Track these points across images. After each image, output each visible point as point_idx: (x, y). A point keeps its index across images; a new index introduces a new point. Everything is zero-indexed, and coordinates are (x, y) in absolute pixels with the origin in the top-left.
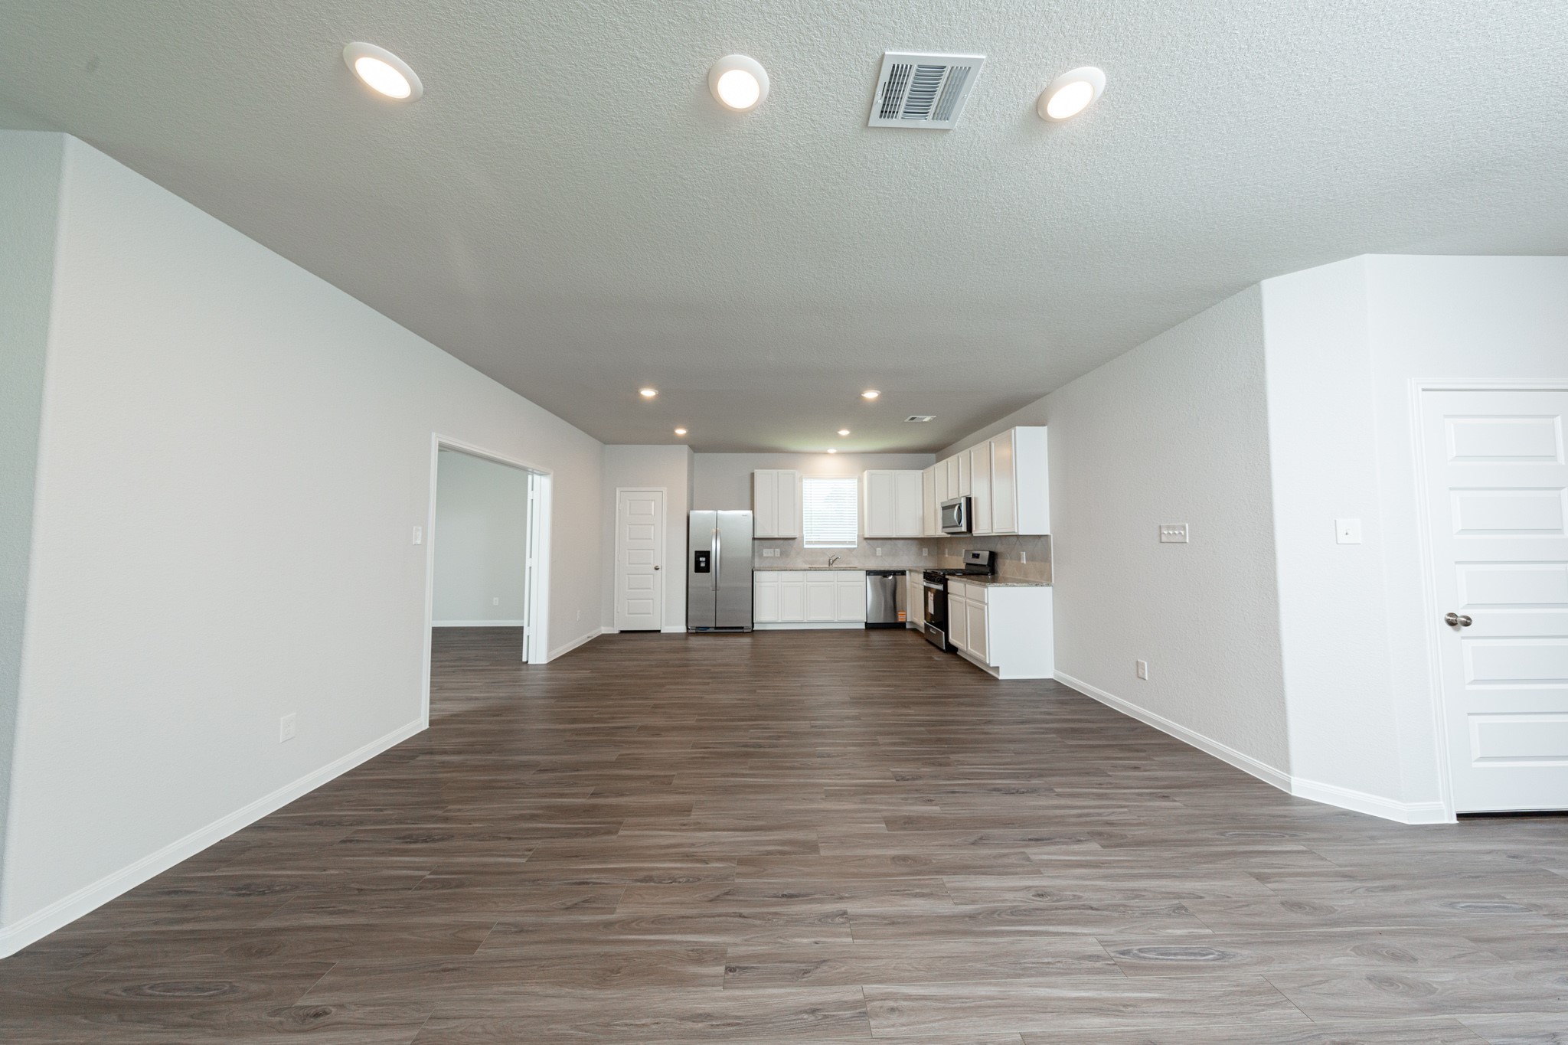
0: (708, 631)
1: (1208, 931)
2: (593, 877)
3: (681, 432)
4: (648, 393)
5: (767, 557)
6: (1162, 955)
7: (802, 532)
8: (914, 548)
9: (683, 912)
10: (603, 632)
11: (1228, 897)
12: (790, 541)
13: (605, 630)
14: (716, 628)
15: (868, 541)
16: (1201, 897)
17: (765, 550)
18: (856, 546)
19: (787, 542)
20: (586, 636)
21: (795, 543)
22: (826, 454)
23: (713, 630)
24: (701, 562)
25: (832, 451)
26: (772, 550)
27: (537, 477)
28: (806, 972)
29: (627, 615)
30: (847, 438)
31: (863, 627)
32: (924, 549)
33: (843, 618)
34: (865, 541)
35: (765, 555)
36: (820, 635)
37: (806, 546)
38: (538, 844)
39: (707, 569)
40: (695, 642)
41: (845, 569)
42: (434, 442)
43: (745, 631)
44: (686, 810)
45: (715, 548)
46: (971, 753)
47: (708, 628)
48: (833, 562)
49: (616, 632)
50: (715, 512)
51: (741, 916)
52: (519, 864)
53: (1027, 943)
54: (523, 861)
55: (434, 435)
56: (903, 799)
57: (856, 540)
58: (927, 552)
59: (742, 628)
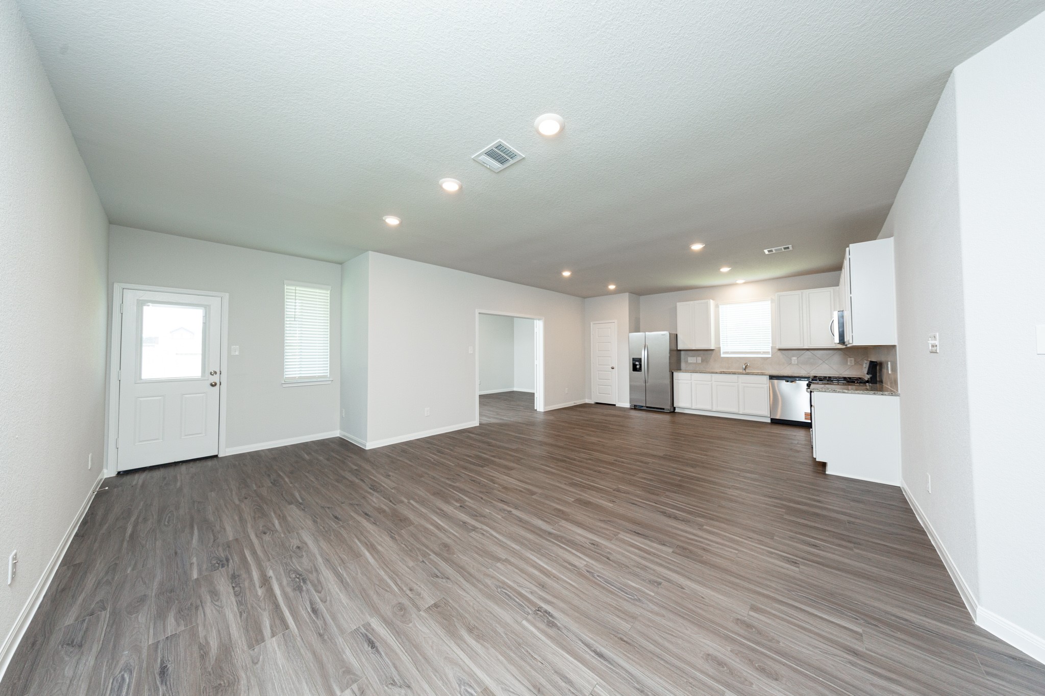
0: (642, 408)
1: (653, 594)
2: (463, 475)
3: (612, 287)
4: (566, 274)
5: (691, 363)
6: (605, 582)
7: (720, 345)
8: (837, 358)
9: (470, 491)
10: (587, 402)
11: (703, 598)
12: (710, 352)
13: (587, 401)
14: (647, 407)
15: (783, 352)
16: (684, 589)
17: (689, 358)
18: (770, 356)
19: (706, 353)
20: (574, 402)
21: (714, 353)
22: (736, 284)
23: (645, 408)
24: (636, 366)
25: (740, 281)
26: (695, 358)
27: (537, 321)
28: (477, 516)
29: (598, 394)
30: (729, 273)
31: (769, 421)
32: (849, 359)
33: (747, 411)
34: (779, 352)
35: (689, 362)
36: (722, 421)
37: (722, 356)
38: (462, 463)
39: (640, 369)
40: (634, 413)
41: (757, 374)
42: (477, 311)
43: (665, 411)
44: (511, 469)
45: (644, 355)
46: (686, 496)
47: (642, 406)
48: (746, 367)
49: (593, 403)
50: (644, 333)
51: (482, 498)
52: (451, 465)
53: (555, 548)
54: (453, 465)
55: (476, 310)
56: (601, 496)
57: (770, 351)
58: (853, 362)
59: (664, 409)
